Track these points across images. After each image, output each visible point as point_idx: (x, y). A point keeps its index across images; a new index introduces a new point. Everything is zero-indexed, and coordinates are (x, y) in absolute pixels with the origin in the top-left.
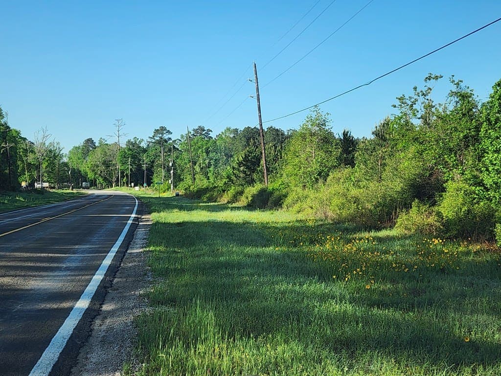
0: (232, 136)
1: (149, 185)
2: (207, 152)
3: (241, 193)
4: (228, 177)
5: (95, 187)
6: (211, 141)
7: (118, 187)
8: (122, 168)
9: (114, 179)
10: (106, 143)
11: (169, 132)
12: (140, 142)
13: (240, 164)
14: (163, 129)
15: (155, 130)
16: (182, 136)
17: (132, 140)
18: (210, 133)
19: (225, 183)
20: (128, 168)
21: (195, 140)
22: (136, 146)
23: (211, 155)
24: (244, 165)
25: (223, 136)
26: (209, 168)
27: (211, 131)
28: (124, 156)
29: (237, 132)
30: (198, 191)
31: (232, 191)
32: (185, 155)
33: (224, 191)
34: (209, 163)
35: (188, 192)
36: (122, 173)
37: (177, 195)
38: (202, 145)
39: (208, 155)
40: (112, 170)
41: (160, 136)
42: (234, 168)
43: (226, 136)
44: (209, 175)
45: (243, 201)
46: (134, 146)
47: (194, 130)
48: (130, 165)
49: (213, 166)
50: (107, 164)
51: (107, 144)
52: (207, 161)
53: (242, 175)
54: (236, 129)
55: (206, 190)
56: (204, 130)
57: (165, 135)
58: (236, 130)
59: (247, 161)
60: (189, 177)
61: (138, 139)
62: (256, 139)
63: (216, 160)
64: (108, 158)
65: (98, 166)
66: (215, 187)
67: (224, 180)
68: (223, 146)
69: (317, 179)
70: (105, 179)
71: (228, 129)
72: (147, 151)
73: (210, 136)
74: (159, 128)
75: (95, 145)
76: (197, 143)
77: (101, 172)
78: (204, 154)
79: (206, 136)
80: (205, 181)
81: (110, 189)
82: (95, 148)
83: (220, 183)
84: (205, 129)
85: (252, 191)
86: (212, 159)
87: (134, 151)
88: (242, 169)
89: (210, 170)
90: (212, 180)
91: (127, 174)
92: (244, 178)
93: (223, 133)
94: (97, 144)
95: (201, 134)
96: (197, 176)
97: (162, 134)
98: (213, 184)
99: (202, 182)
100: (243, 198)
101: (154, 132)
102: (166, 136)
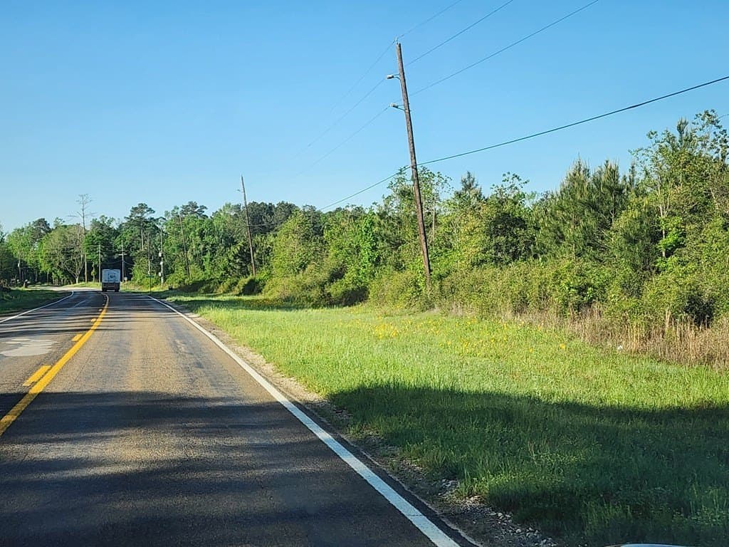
0: (232, 214)
1: (129, 279)
2: (202, 235)
3: (235, 284)
4: (225, 269)
5: (50, 284)
6: (206, 221)
7: (83, 283)
8: (89, 257)
9: (78, 272)
10: (64, 224)
11: (150, 210)
12: (110, 222)
13: (235, 256)
14: (143, 206)
15: (133, 208)
16: (167, 214)
17: (99, 220)
18: (204, 210)
19: (222, 275)
20: (97, 258)
21: (186, 220)
22: (105, 228)
23: (206, 239)
24: (239, 257)
25: (222, 214)
26: (203, 255)
27: (206, 208)
28: (92, 243)
29: (239, 208)
30: (193, 284)
31: (227, 282)
32: (172, 239)
33: (220, 283)
34: (204, 249)
35: (182, 285)
36: (90, 264)
37: (171, 289)
38: (195, 226)
39: (202, 239)
40: (74, 260)
41: (139, 215)
42: (229, 261)
43: (225, 213)
44: (204, 264)
45: (237, 290)
46: (102, 228)
47: (183, 207)
48: (101, 253)
49: (209, 253)
50: (67, 253)
51: (65, 226)
52: (201, 247)
53: (238, 267)
54: (238, 205)
55: (203, 282)
56: (196, 207)
57: (145, 215)
58: (238, 207)
59: (242, 254)
60: (181, 268)
61: (106, 218)
62: (264, 217)
63: (212, 245)
64: (69, 245)
65: (54, 256)
66: (212, 279)
67: (221, 272)
68: (221, 227)
69: (298, 270)
70: (65, 272)
71: (228, 206)
72: (119, 234)
73: (203, 214)
74: (137, 206)
75: (48, 228)
76: (188, 224)
77: (60, 263)
78: (198, 237)
79: (199, 214)
80: (201, 272)
81: (72, 285)
82: (50, 231)
83: (217, 275)
84: (198, 205)
85: (244, 281)
86: (208, 244)
87: (104, 235)
88: (237, 261)
89: (205, 258)
90: (208, 271)
91: (95, 266)
92: (240, 270)
93: (221, 210)
94: (52, 226)
95: (193, 212)
96: (191, 267)
97: (142, 213)
98: (209, 276)
99: (196, 274)
100: (236, 288)
101: (131, 211)
102: (147, 216)
